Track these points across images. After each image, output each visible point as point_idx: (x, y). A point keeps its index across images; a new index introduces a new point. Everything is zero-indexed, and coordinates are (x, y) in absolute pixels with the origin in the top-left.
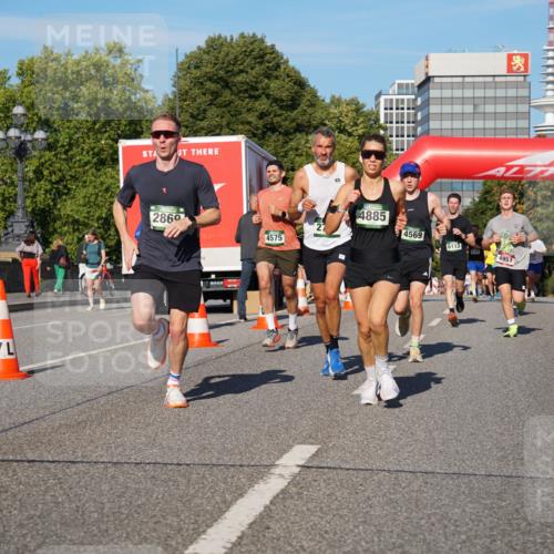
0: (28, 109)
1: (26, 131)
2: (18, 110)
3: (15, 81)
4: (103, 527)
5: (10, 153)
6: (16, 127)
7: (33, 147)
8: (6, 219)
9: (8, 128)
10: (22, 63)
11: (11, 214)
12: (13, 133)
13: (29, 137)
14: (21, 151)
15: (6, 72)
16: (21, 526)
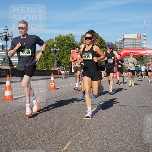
0: (57, 45)
1: (56, 48)
2: (55, 45)
3: (55, 40)
4: (70, 114)
5: (54, 52)
6: (55, 48)
7: (58, 51)
8: (53, 63)
9: (53, 48)
10: (56, 37)
11: (54, 62)
12: (54, 49)
13: (57, 50)
14: (55, 52)
15: (53, 39)
16: (57, 114)
